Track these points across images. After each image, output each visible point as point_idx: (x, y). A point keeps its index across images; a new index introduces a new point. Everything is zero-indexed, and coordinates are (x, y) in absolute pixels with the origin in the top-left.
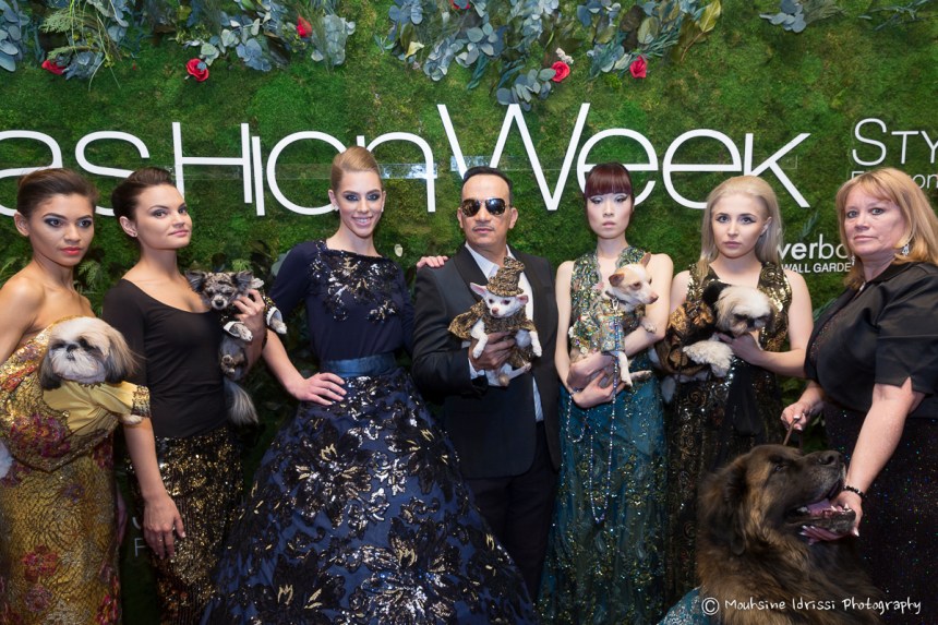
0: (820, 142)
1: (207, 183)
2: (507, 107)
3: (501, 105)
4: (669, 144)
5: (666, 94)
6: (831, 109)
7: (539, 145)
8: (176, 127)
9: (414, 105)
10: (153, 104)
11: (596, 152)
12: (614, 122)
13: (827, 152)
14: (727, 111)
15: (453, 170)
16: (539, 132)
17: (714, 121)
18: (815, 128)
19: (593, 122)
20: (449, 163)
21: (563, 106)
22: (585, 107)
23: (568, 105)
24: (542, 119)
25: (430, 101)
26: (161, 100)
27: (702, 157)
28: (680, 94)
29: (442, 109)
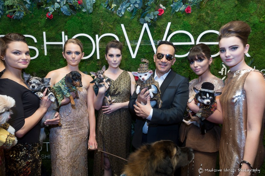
0: (255, 34)
1: (53, 50)
2: (143, 24)
3: (141, 24)
4: (199, 35)
5: (198, 19)
6: (260, 22)
7: (154, 37)
8: (44, 33)
9: (113, 24)
10: (38, 26)
11: (173, 38)
12: (180, 29)
13: (258, 37)
14: (220, 23)
15: (126, 45)
16: (154, 32)
17: (215, 27)
18: (253, 29)
19: (172, 29)
20: (124, 43)
21: (162, 23)
22: (169, 24)
23: (164, 23)
24: (155, 28)
25: (119, 23)
26: (40, 25)
27: (210, 40)
28: (203, 18)
29: (122, 25)
